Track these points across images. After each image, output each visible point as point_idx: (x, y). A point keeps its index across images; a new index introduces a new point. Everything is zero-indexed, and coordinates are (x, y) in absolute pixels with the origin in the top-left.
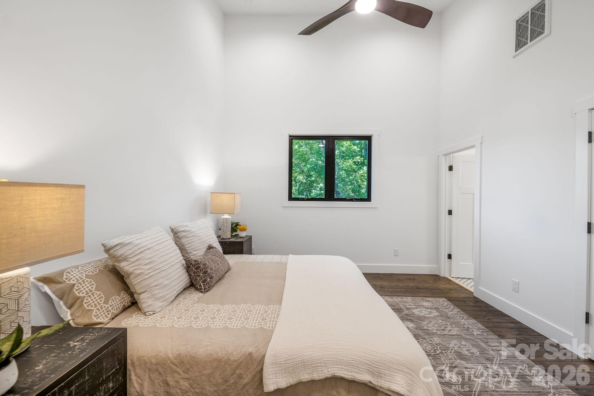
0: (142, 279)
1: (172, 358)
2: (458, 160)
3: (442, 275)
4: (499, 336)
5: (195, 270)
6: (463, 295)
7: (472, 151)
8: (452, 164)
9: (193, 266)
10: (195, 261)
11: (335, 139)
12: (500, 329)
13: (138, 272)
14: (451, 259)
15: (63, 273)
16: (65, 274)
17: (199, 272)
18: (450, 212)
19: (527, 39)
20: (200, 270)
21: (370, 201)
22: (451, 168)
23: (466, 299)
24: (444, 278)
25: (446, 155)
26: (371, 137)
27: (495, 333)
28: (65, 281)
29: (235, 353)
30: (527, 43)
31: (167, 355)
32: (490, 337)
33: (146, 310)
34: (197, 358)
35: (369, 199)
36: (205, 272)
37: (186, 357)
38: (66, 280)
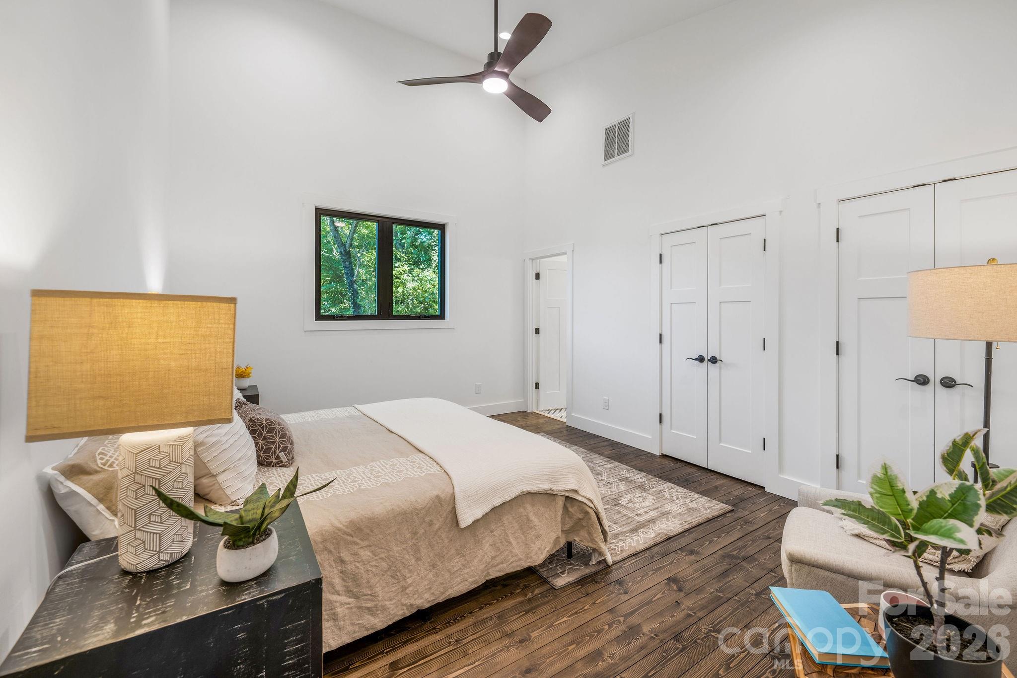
0: (219, 452)
1: (344, 528)
2: (545, 267)
3: (529, 410)
4: (599, 454)
5: (266, 433)
6: (558, 426)
7: (563, 258)
8: (539, 271)
9: (262, 428)
10: (267, 420)
11: (393, 223)
12: (598, 449)
13: (214, 439)
14: (539, 388)
15: (94, 457)
16: (98, 457)
17: (274, 437)
18: (537, 331)
19: (614, 151)
20: (276, 434)
21: (444, 319)
22: (538, 276)
23: (561, 430)
24: (532, 413)
25: (533, 260)
26: (444, 225)
27: (596, 452)
28: (102, 468)
29: (419, 500)
30: (614, 156)
31: (335, 527)
32: (593, 457)
33: (233, 498)
34: (377, 518)
35: (442, 316)
36: (283, 436)
37: (362, 521)
38: (105, 466)
